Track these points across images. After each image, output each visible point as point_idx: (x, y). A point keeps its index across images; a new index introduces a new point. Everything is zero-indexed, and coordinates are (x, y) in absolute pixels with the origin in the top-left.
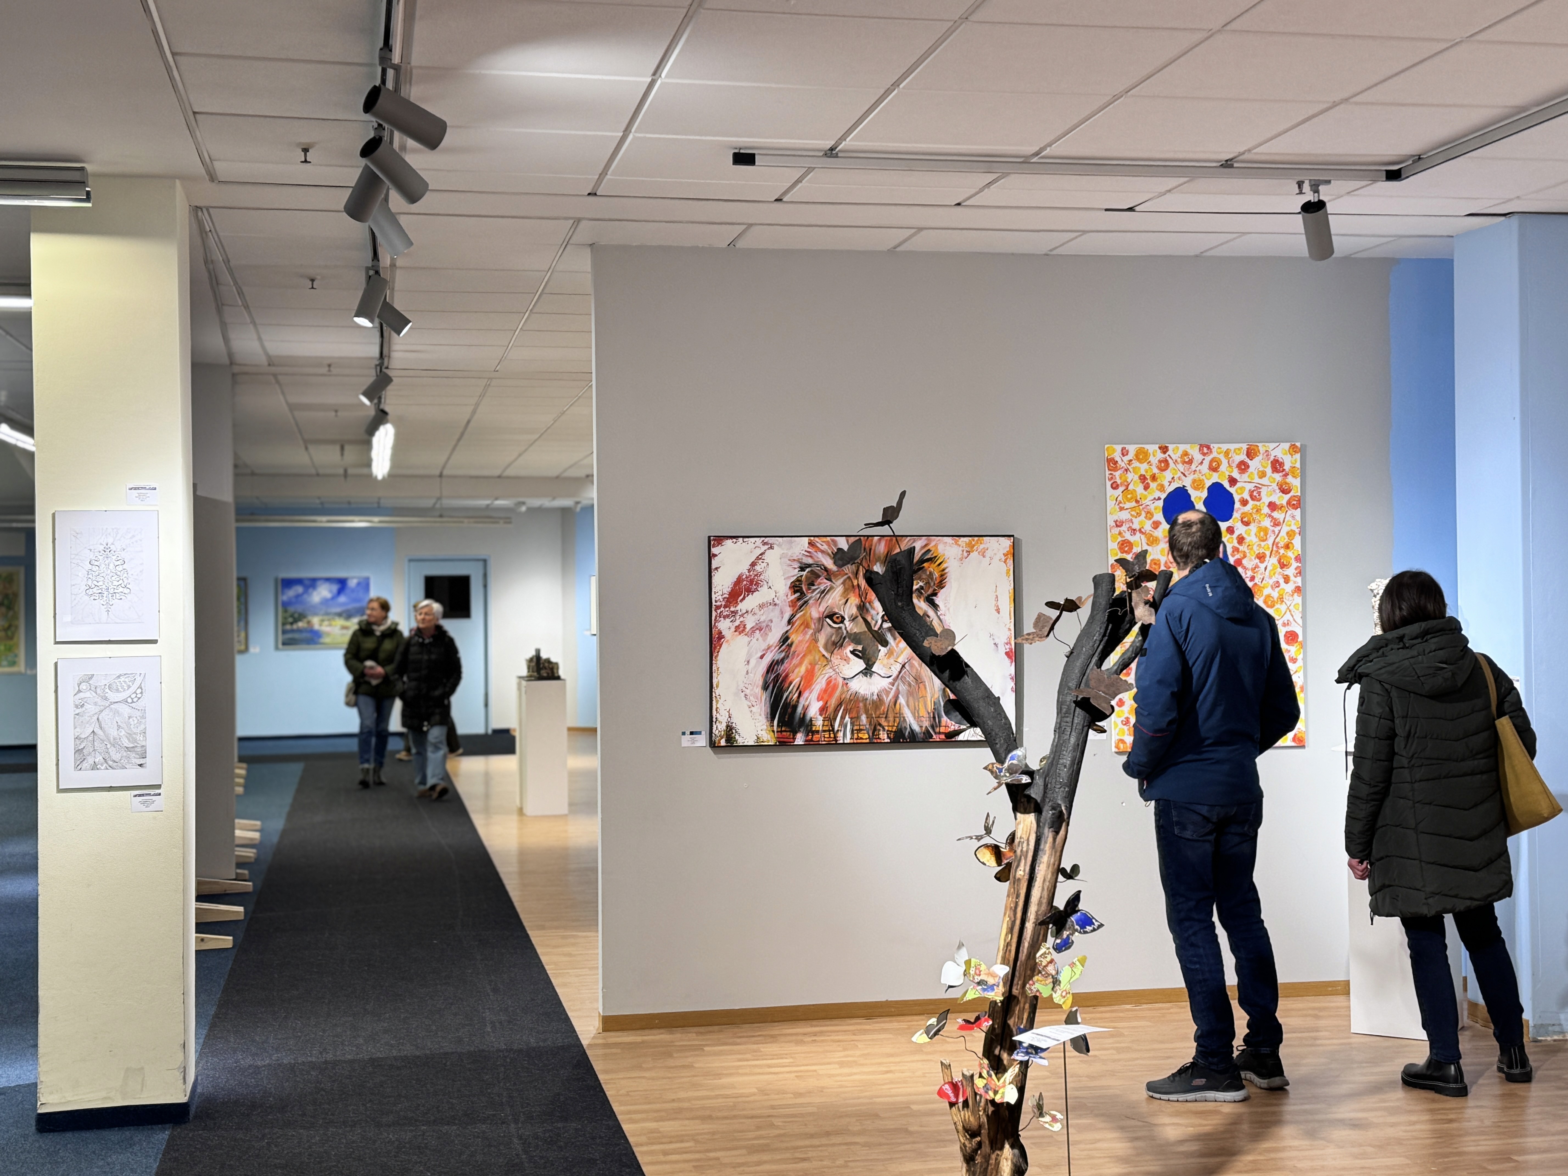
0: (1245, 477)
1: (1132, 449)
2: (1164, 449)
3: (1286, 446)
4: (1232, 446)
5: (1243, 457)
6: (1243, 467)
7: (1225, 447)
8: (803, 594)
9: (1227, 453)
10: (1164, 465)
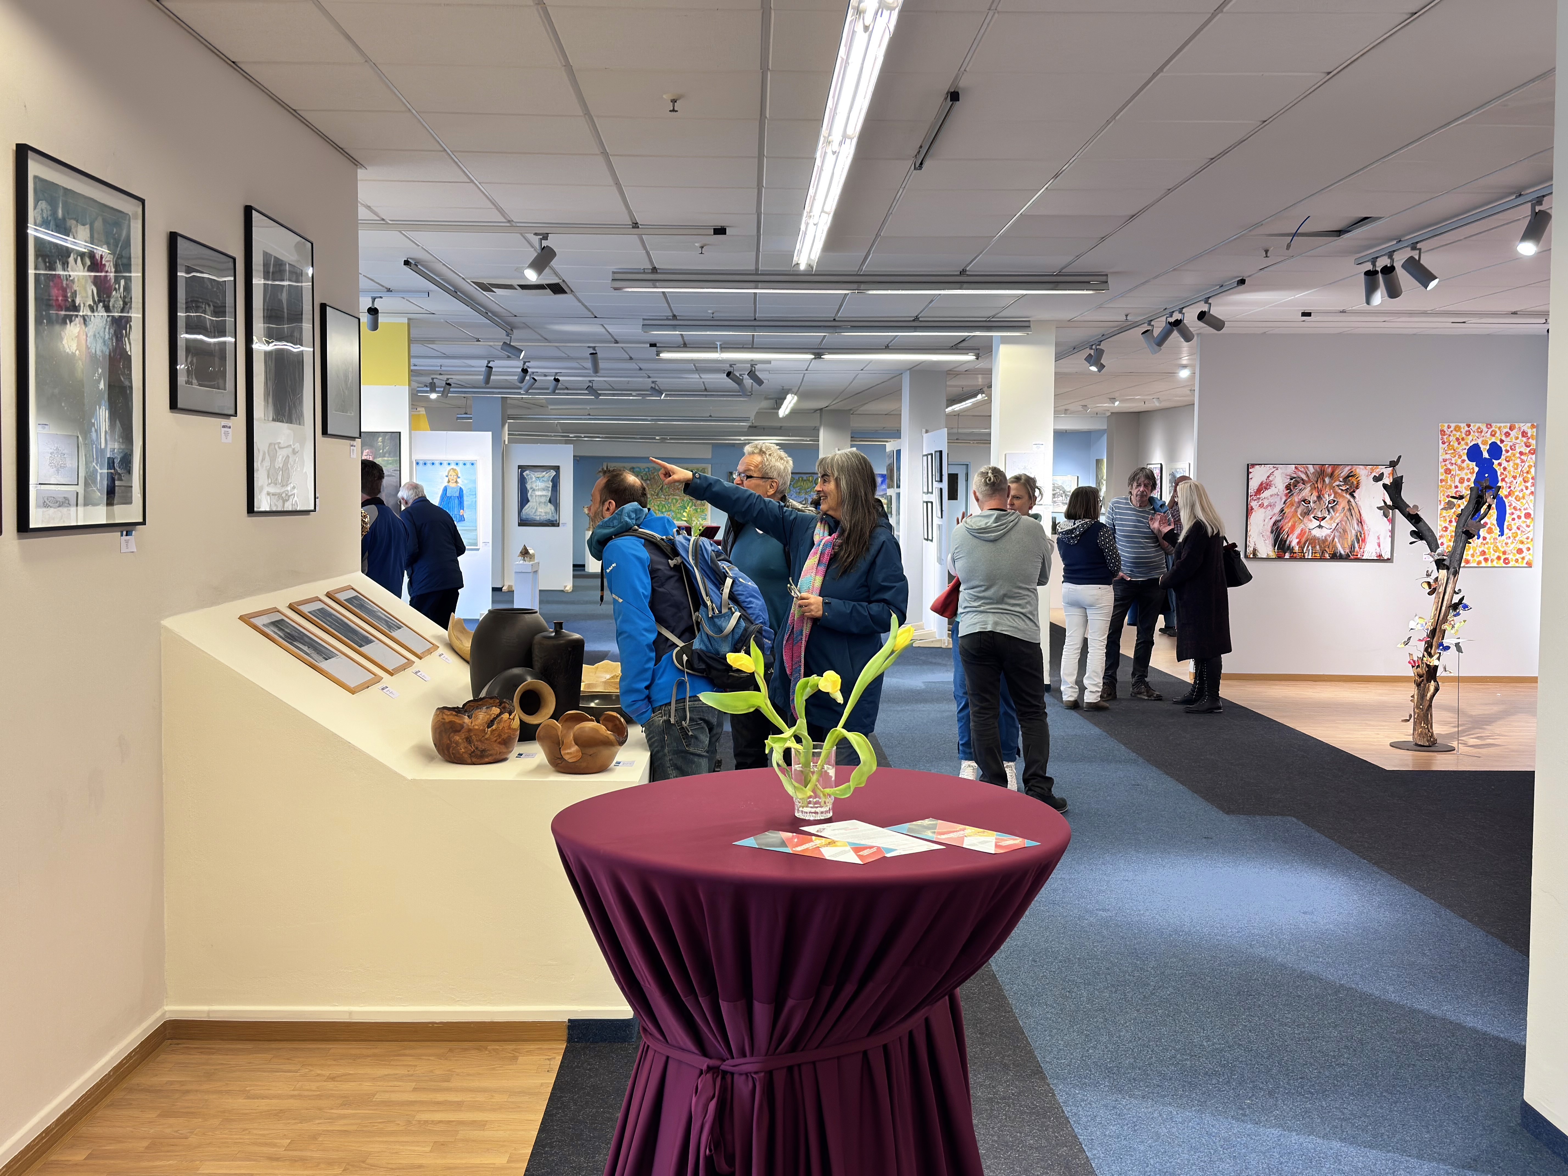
0: (1508, 439)
1: (1453, 425)
2: (1469, 426)
3: (1529, 425)
4: (1502, 425)
5: (1508, 430)
6: (1507, 434)
7: (1499, 425)
8: (1291, 491)
9: (1499, 428)
10: (1468, 433)
